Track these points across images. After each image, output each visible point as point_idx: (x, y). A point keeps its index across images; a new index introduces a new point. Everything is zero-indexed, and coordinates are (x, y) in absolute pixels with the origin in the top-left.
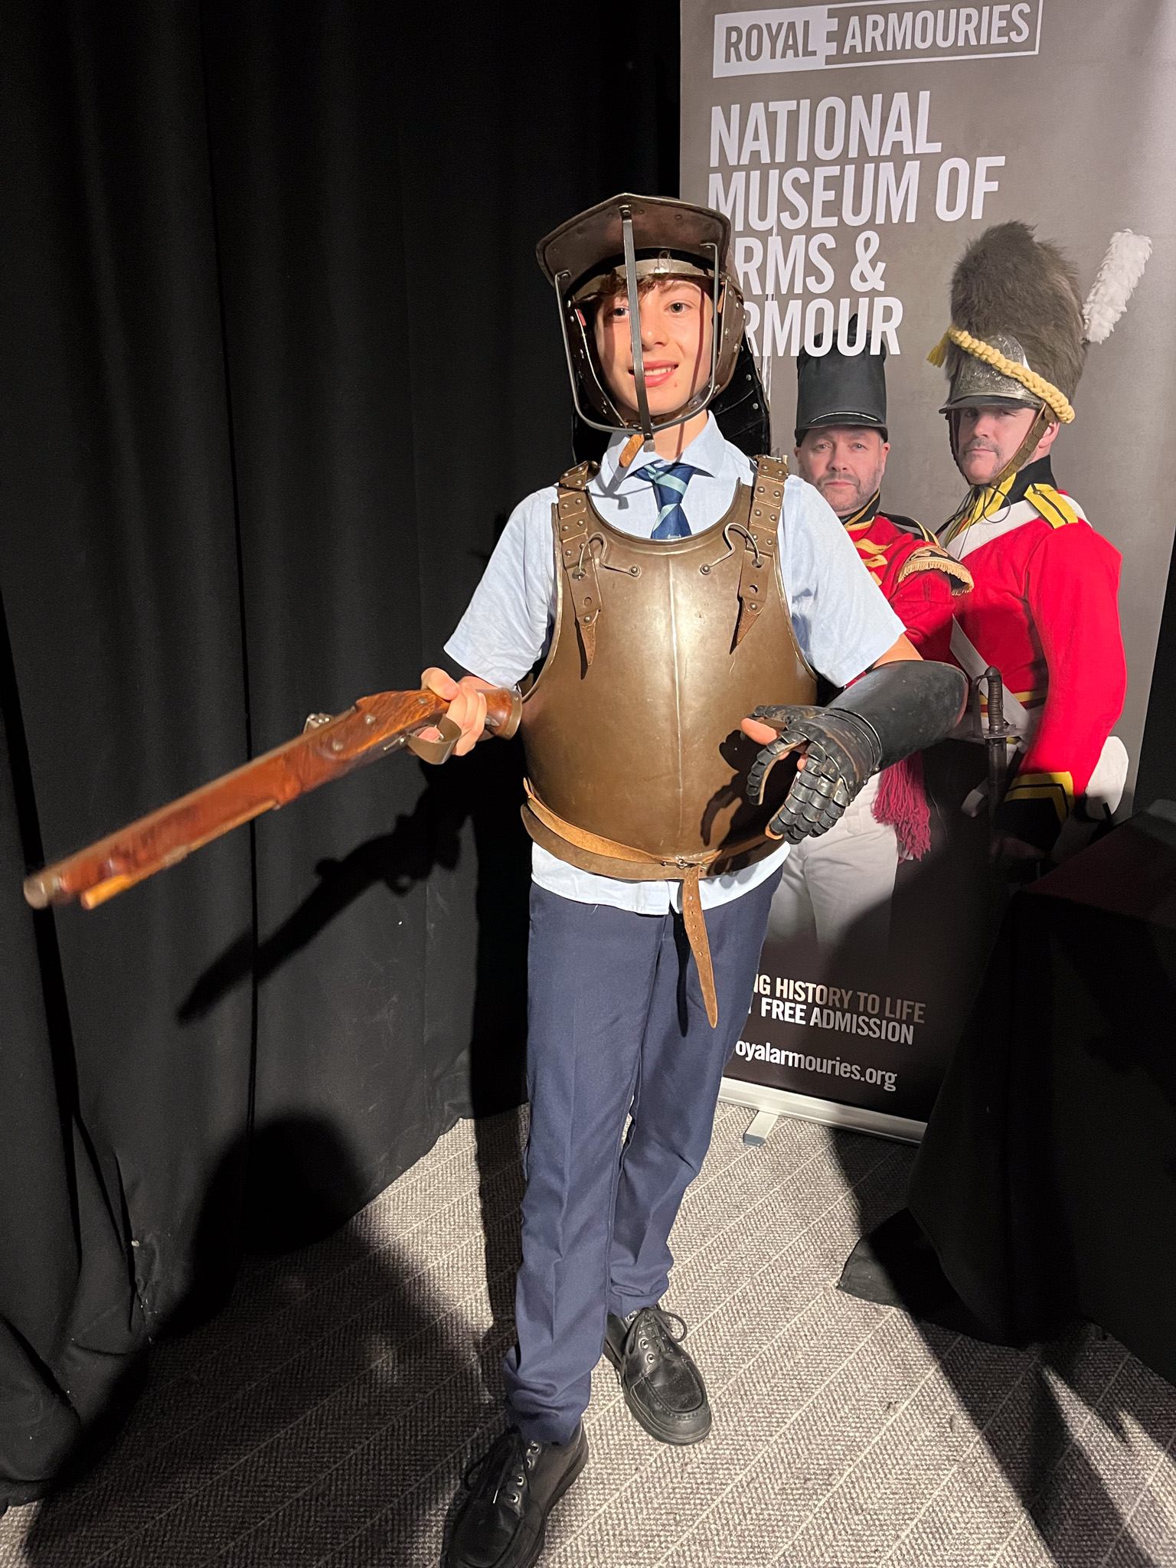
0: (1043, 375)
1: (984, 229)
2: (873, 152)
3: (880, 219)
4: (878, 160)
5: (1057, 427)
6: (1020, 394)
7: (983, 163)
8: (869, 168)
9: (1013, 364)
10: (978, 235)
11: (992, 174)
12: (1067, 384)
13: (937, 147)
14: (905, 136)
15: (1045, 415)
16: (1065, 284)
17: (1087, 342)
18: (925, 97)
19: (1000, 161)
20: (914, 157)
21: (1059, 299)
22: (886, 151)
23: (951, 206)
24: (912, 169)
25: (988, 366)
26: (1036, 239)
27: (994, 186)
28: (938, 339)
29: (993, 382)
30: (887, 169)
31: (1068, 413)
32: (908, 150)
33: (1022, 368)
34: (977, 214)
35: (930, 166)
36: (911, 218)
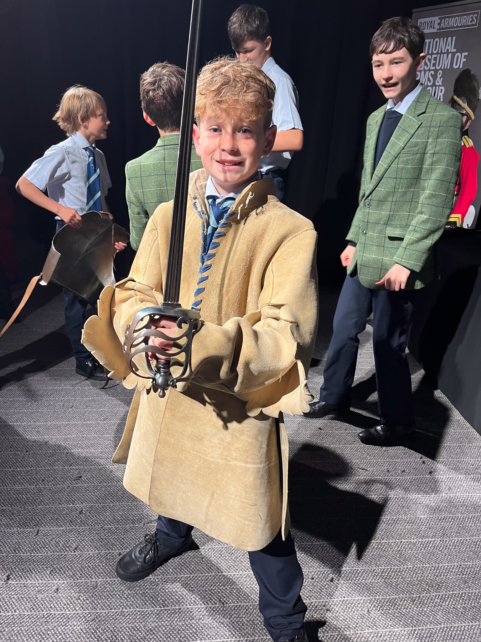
0: (469, 108)
1: (462, 70)
2: (443, 52)
3: (443, 68)
4: (444, 53)
5: (470, 121)
6: (464, 112)
7: (464, 54)
8: (442, 55)
9: (464, 104)
10: (461, 72)
11: (465, 57)
12: (473, 110)
13: (455, 50)
14: (449, 48)
15: (469, 118)
16: (476, 85)
17: (479, 99)
18: (454, 38)
19: (467, 54)
20: (450, 53)
21: (475, 88)
22: (445, 51)
23: (456, 65)
24: (450, 55)
25: (459, 105)
26: (472, 73)
27: (465, 60)
28: (450, 98)
29: (460, 108)
30: (445, 55)
31: (473, 118)
32: (450, 51)
33: (465, 105)
34: (461, 67)
35: (454, 54)
36: (448, 68)
